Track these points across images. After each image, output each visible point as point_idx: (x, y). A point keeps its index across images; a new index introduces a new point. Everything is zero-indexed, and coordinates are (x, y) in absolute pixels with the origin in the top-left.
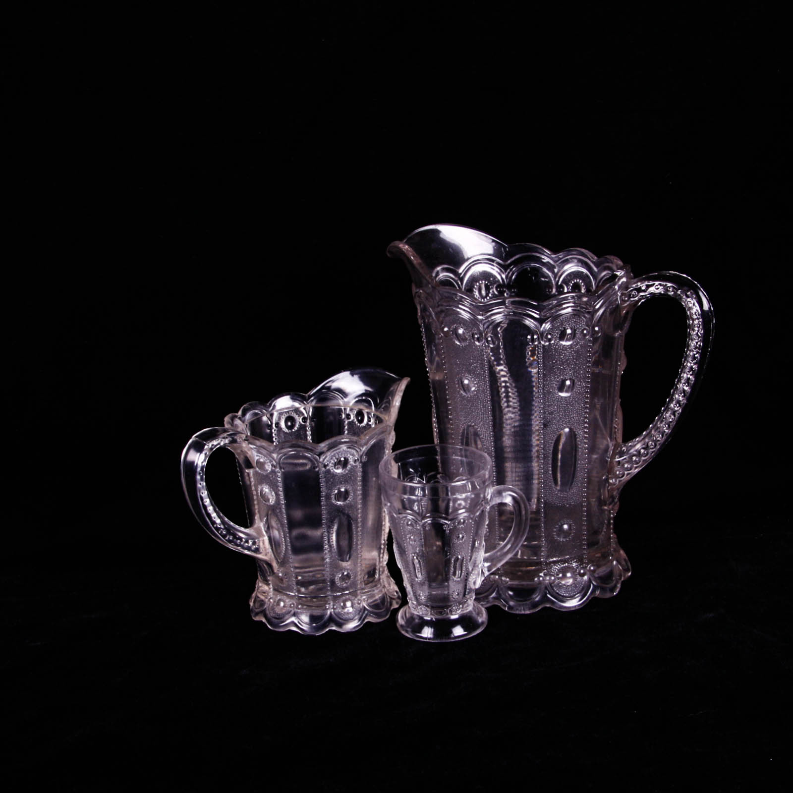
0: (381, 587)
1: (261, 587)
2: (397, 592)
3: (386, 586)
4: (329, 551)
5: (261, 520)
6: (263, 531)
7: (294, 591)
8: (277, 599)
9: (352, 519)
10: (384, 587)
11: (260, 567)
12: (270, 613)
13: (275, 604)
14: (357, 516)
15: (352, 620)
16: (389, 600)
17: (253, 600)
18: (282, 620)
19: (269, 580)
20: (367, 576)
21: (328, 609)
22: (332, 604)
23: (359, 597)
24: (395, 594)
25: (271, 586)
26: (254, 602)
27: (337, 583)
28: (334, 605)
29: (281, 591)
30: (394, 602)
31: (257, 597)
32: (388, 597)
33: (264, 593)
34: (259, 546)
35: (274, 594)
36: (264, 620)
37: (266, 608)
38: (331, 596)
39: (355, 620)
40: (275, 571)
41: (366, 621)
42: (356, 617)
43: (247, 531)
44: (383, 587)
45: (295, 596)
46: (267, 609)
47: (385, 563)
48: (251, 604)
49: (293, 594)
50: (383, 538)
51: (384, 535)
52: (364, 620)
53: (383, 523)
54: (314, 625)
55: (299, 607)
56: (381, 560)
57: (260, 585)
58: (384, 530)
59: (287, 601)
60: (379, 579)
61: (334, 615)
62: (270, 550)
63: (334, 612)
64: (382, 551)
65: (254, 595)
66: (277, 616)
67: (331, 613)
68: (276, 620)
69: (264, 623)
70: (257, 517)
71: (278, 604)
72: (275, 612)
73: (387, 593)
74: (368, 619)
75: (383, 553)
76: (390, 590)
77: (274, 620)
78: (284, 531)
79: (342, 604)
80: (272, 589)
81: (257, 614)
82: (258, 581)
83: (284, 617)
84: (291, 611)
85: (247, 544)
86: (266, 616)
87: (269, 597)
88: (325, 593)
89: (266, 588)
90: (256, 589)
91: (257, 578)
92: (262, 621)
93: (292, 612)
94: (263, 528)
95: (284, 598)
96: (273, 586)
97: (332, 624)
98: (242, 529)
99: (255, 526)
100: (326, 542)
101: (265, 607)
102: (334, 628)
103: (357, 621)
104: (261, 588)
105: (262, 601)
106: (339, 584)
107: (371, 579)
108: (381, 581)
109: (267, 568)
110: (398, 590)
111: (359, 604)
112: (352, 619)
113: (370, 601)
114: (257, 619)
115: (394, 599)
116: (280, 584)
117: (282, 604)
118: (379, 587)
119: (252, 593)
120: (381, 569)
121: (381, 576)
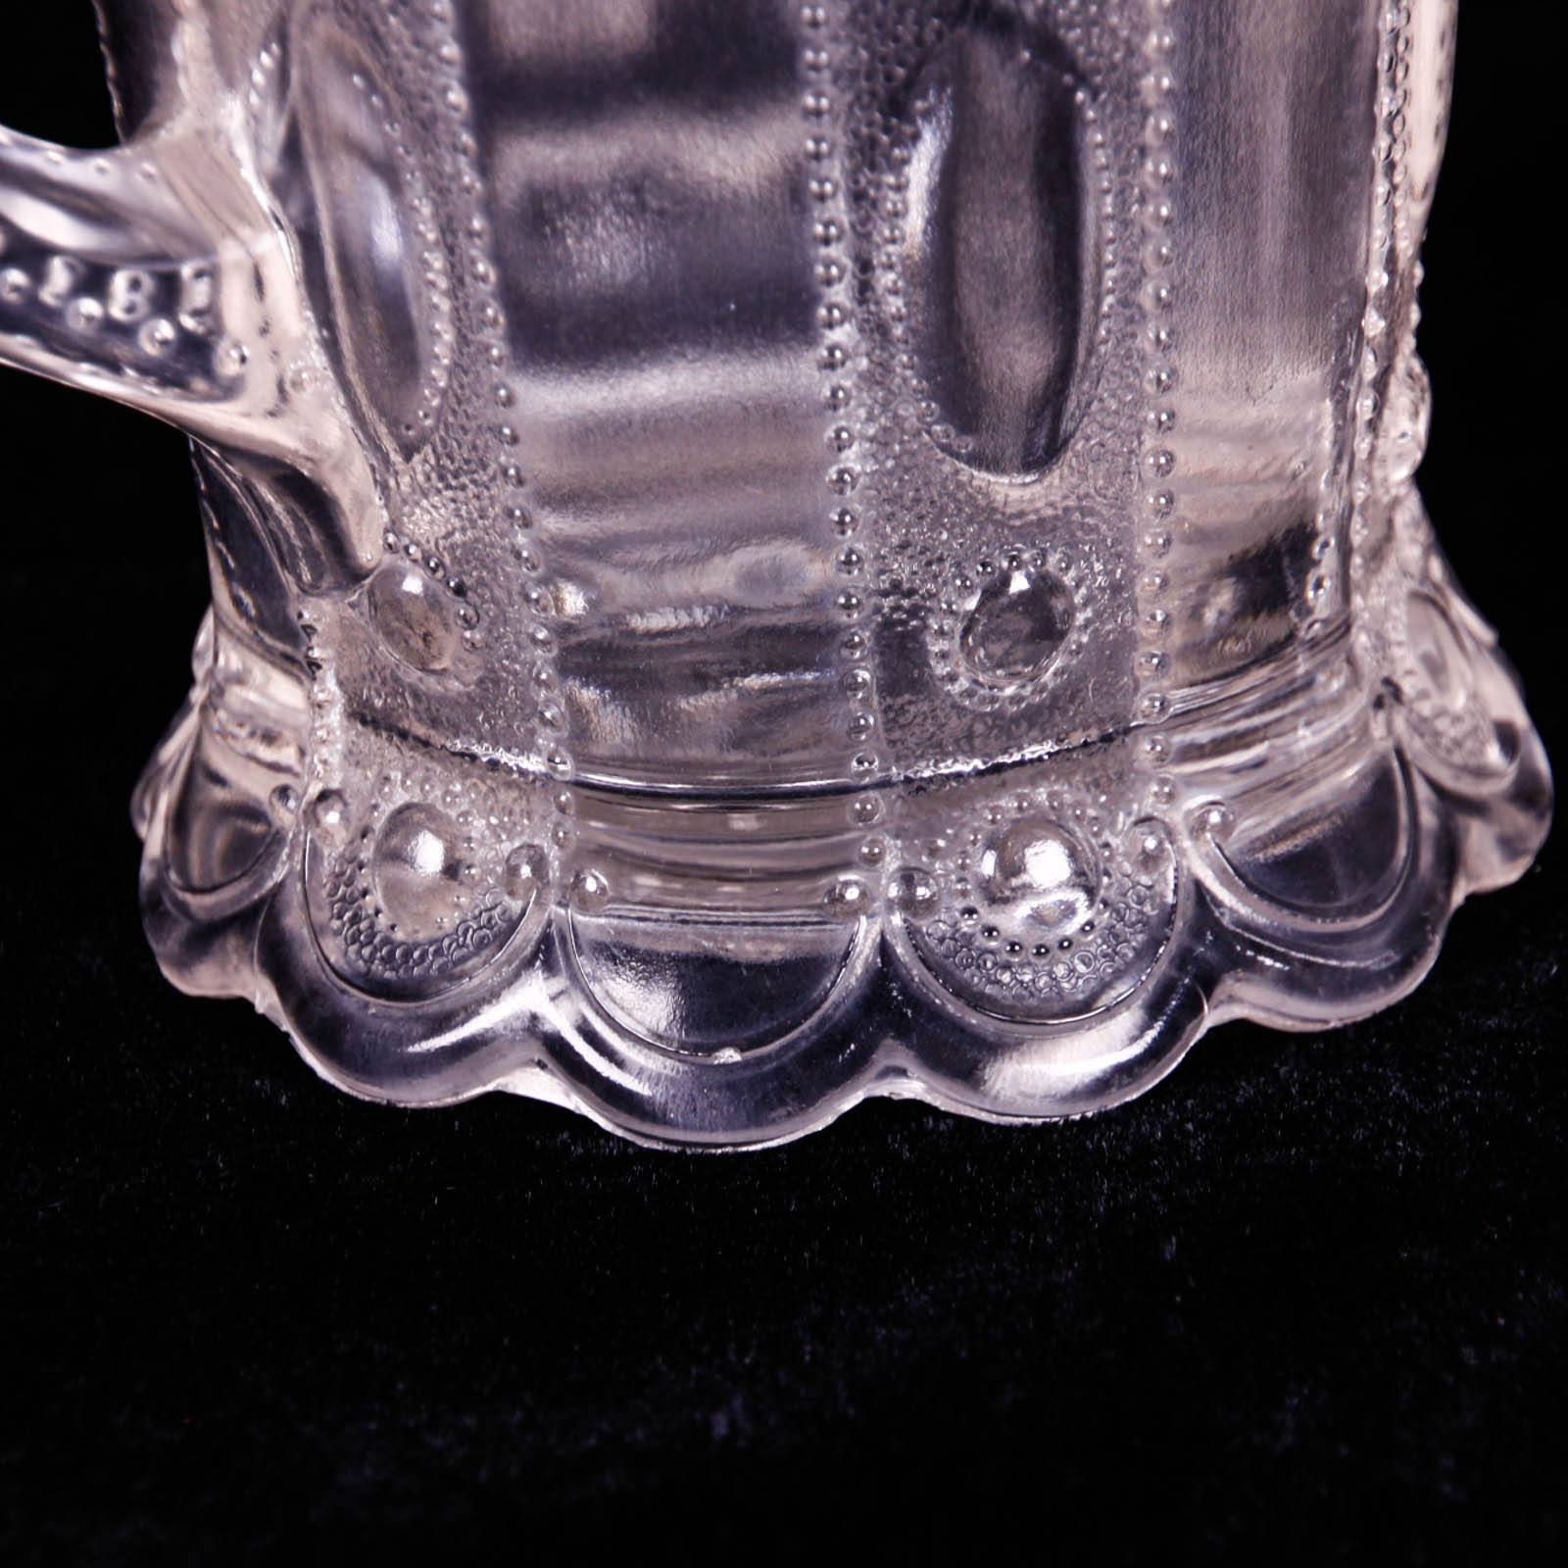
0: (1362, 699)
1: (240, 679)
2: (1508, 739)
3: (1408, 687)
4: (868, 379)
5: (227, 69)
6: (248, 173)
7: (545, 739)
8: (387, 809)
9: (1082, 79)
10: (1389, 695)
11: (223, 500)
12: (317, 932)
13: (366, 855)
14: (1131, 51)
15: (1083, 1009)
16: (1428, 819)
17: (165, 801)
18: (431, 1006)
19: (309, 630)
20: (1224, 598)
21: (854, 912)
22: (892, 863)
23: (1148, 801)
24: (1494, 754)
25: (329, 686)
26: (180, 822)
27: (941, 669)
28: (908, 877)
29: (420, 730)
30: (1479, 838)
31: (199, 772)
32: (1422, 791)
33: (270, 738)
34: (210, 312)
35: (353, 758)
36: (264, 998)
37: (280, 886)
38: (885, 784)
39: (1110, 1011)
40: (368, 551)
41: (1213, 1017)
42: (1122, 988)
43: (91, 172)
44: (1378, 703)
45: (547, 779)
46: (295, 892)
47: (1402, 472)
48: (154, 836)
49: (534, 764)
50: (1378, 250)
51: (1392, 213)
52: (1192, 1009)
53: (1385, 103)
54: (729, 1056)
55: (591, 885)
56: (1362, 445)
57: (232, 658)
58: (1391, 166)
59: (478, 825)
60: (1342, 627)
61: (917, 972)
62: (318, 359)
63: (912, 932)
64: (1370, 368)
65: (174, 749)
66: (388, 960)
67: (884, 948)
68: (376, 1005)
69: (265, 1023)
70: (188, 43)
71: (395, 855)
72: (361, 932)
73: (1415, 746)
74: (1232, 999)
75: (1381, 385)
76: (1442, 724)
77: (353, 1000)
78: (441, 189)
79: (988, 865)
80: (335, 716)
81: (204, 938)
82: (209, 622)
83: (450, 975)
84: (513, 925)
85: (89, 306)
86: (278, 963)
87: (314, 790)
88: (839, 764)
89: (281, 692)
90: (198, 695)
91: (204, 598)
92: (244, 1005)
93: (530, 930)
94: (243, 150)
95: (453, 793)
96: (340, 684)
97: (892, 1052)
98: (50, 159)
99: (176, 129)
100: (840, 294)
101: (278, 875)
102: (913, 1087)
103: (1128, 1020)
104: (236, 695)
105: (251, 812)
106: (963, 683)
107: (1268, 629)
108: (1361, 640)
109: (286, 521)
110: (1520, 718)
111: (1149, 860)
112: (1086, 1006)
113: (1251, 825)
114: (202, 981)
115: (1477, 808)
116: (412, 675)
117: (429, 853)
118: (1337, 701)
119: (162, 730)
120: (1359, 535)
121: (1357, 600)
